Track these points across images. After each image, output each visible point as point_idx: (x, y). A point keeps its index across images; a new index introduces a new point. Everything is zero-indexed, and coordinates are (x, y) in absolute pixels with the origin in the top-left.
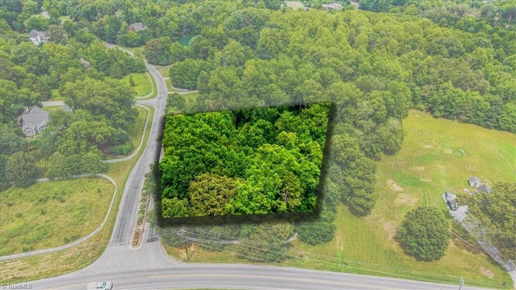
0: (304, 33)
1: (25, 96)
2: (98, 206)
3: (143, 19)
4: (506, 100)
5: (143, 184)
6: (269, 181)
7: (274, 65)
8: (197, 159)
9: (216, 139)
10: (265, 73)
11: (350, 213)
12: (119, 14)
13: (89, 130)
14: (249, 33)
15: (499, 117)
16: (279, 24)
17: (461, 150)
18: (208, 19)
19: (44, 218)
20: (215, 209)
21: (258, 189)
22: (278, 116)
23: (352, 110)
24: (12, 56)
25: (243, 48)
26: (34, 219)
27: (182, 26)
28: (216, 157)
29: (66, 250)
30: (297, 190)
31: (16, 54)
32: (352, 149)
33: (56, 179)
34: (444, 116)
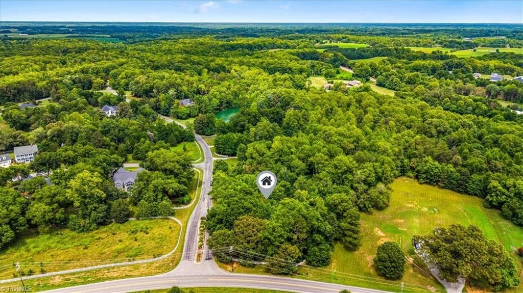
0: (322, 112)
1: (116, 161)
2: (170, 238)
3: (190, 96)
4: (472, 172)
5: (200, 224)
6: (285, 219)
7: (295, 141)
8: (239, 206)
9: (251, 194)
10: (288, 147)
11: (344, 249)
12: (172, 92)
13: (165, 186)
14: (278, 112)
15: (467, 185)
16: (301, 105)
17: (435, 209)
18: (244, 96)
19: (137, 243)
20: (251, 238)
21: (279, 224)
22: (296, 179)
23: (350, 177)
24: (100, 129)
25: (271, 125)
26: (130, 244)
27: (223, 102)
28: (251, 206)
29: (155, 262)
30: (304, 228)
31: (102, 128)
32: (346, 204)
33: (141, 218)
34: (426, 183)
